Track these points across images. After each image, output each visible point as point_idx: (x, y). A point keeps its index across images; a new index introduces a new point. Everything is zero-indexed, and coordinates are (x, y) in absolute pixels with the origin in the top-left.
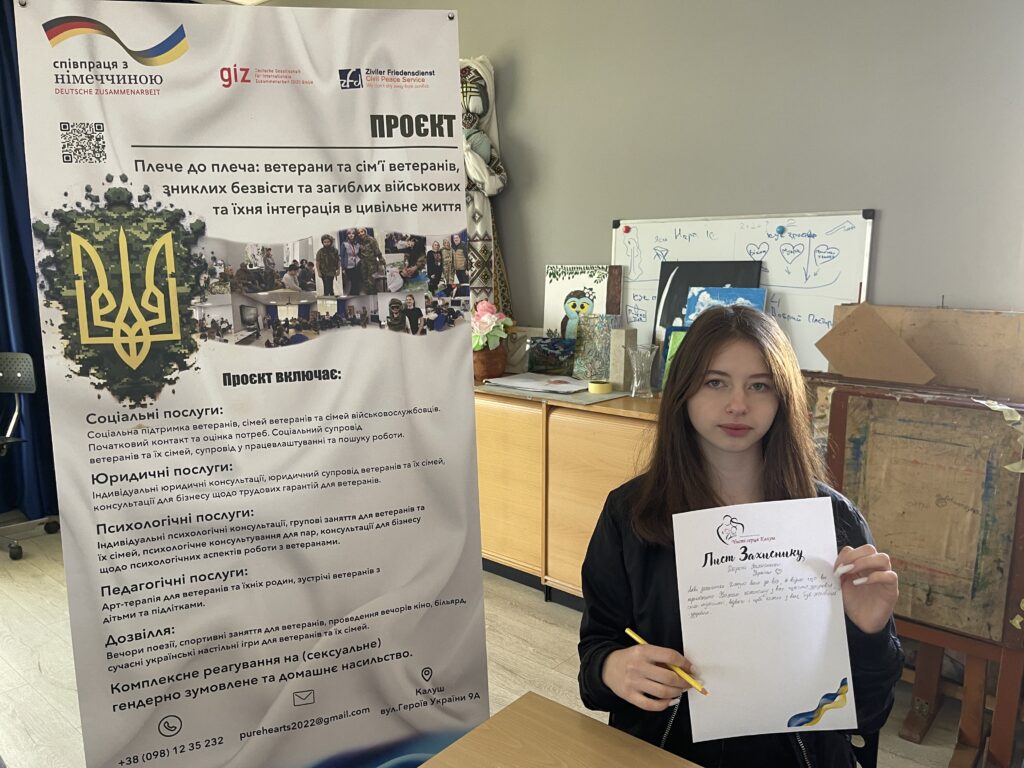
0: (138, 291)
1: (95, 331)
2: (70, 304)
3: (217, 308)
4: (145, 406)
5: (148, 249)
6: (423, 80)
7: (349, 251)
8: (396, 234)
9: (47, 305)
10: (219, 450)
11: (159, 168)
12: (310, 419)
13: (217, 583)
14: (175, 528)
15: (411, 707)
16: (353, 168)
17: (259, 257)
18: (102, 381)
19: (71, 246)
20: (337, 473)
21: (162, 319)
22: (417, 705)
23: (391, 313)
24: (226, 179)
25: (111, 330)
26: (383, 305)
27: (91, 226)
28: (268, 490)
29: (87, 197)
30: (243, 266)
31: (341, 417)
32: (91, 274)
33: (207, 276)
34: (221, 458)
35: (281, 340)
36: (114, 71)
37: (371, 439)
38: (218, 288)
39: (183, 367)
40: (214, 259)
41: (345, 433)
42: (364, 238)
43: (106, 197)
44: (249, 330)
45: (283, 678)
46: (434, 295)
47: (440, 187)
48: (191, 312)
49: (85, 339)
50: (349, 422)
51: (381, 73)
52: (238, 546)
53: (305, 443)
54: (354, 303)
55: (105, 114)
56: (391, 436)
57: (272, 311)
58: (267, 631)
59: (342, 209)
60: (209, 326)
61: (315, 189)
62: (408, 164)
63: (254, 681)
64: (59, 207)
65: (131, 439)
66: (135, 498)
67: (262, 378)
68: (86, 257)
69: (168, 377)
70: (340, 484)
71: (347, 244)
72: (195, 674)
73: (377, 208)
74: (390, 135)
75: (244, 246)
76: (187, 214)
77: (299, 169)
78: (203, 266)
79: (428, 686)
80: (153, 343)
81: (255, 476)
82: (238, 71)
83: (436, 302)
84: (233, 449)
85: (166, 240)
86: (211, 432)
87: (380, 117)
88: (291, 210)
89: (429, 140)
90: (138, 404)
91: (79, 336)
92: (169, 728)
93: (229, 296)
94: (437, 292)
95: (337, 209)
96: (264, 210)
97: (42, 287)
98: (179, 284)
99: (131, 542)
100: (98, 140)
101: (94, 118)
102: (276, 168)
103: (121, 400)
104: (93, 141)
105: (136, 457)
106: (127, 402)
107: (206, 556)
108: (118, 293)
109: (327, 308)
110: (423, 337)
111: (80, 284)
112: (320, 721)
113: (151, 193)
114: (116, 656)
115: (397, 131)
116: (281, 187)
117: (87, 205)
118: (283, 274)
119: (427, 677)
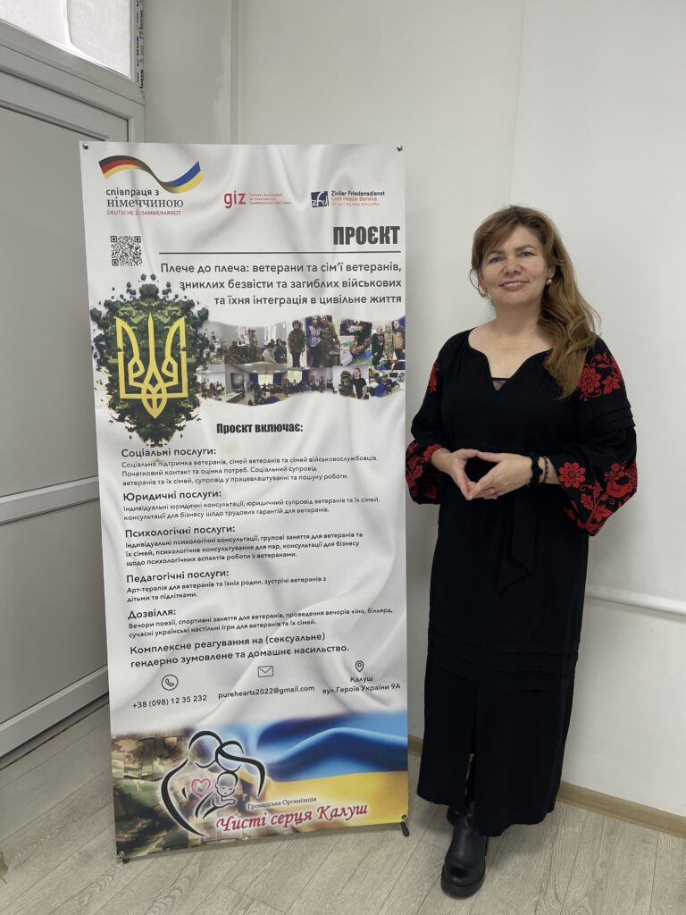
0: (160, 360)
1: (130, 390)
2: (113, 369)
3: (214, 375)
4: (161, 446)
5: (168, 330)
6: (375, 199)
7: (313, 333)
8: (349, 321)
9: (99, 370)
10: (211, 480)
11: (178, 269)
12: (278, 461)
13: (207, 580)
14: (179, 537)
15: (345, 690)
16: (319, 268)
17: (246, 337)
18: (133, 426)
19: (115, 327)
20: (296, 503)
21: (175, 382)
22: (351, 690)
23: (342, 382)
24: (224, 277)
25: (140, 389)
26: (336, 375)
27: (130, 312)
28: (246, 513)
29: (128, 291)
30: (235, 343)
31: (301, 460)
32: (128, 348)
33: (208, 350)
34: (214, 487)
35: (259, 400)
36: (149, 198)
37: (323, 478)
38: (215, 359)
39: (189, 418)
40: (214, 338)
41: (304, 473)
42: (324, 323)
43: (141, 291)
44: (237, 392)
45: (251, 655)
46: (376, 368)
47: (385, 284)
48: (196, 378)
49: (123, 395)
50: (307, 464)
51: (343, 194)
52: (222, 553)
53: (274, 479)
54: (315, 374)
55: (141, 229)
56: (338, 477)
57: (254, 377)
58: (241, 619)
59: (309, 301)
60: (208, 388)
61: (289, 285)
62: (361, 266)
63: (230, 656)
64: (109, 298)
65: (151, 469)
66: (153, 512)
67: (244, 429)
68: (125, 335)
69: (178, 425)
70: (299, 511)
71: (311, 328)
72: (189, 646)
73: (336, 300)
74: (348, 242)
75: (237, 327)
76: (196, 304)
77: (279, 269)
78: (206, 343)
79: (360, 675)
80: (168, 399)
81: (238, 501)
82: (237, 196)
83: (377, 374)
84: (222, 481)
85: (180, 323)
86: (206, 467)
87: (341, 229)
88: (270, 301)
89: (378, 246)
90: (157, 444)
91: (119, 393)
92: (169, 684)
93: (223, 365)
94: (378, 366)
95: (305, 300)
96: (252, 301)
97: (95, 356)
98: (189, 356)
99: (148, 545)
100: (137, 249)
101: (134, 233)
102: (261, 269)
103: (145, 440)
104: (133, 250)
105: (154, 483)
106: (149, 442)
107: (199, 559)
108: (146, 361)
109: (295, 377)
110: (366, 401)
111: (121, 355)
112: (276, 691)
113: (171, 288)
114: (135, 626)
115: (353, 240)
116: (264, 283)
117: (127, 297)
118: (263, 350)
119: (360, 669)
